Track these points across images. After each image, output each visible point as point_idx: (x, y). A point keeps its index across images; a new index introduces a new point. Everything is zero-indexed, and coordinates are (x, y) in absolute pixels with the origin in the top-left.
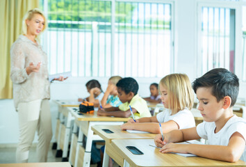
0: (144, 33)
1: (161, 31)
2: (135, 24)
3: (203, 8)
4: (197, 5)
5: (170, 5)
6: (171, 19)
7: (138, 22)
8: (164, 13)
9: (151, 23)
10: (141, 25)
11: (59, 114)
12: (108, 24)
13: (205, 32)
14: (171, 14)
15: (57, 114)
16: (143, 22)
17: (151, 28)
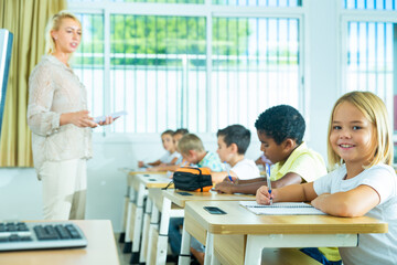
0: (268, 71)
1: (284, 67)
2: (252, 57)
3: (349, 23)
4: (340, 20)
5: (298, 20)
6: (299, 48)
7: (257, 55)
8: (288, 39)
9: (278, 55)
10: (263, 57)
11: (129, 188)
12: (201, 57)
13: (353, 66)
14: (298, 40)
15: (126, 189)
16: (265, 53)
17: (278, 62)
